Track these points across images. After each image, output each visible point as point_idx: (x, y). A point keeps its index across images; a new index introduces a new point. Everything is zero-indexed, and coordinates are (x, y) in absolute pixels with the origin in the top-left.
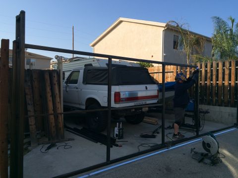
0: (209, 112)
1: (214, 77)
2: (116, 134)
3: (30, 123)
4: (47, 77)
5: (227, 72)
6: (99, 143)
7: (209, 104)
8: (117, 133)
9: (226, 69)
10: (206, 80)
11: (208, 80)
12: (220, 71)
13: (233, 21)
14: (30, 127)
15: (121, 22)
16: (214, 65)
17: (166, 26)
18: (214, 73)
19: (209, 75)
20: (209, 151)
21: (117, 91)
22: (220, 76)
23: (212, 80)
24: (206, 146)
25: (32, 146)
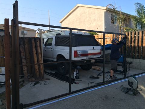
0: (132, 63)
1: (136, 41)
2: (75, 76)
4: (33, 42)
6: (65, 82)
7: (133, 58)
8: (76, 76)
9: (144, 36)
10: (131, 43)
11: (133, 43)
12: (140, 37)
14: (24, 71)
15: (78, 7)
16: (137, 33)
17: (107, 9)
18: (137, 38)
19: (133, 39)
20: (132, 87)
21: (76, 50)
22: (140, 40)
23: (135, 43)
24: (130, 83)
25: (25, 83)
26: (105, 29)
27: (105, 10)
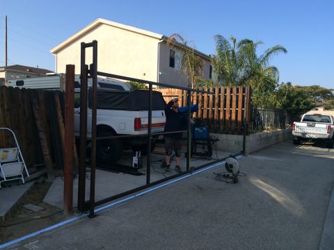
0: (218, 140)
1: (222, 104)
2: (135, 164)
3: (44, 153)
5: (234, 99)
7: (216, 132)
8: (137, 163)
9: (233, 96)
10: (214, 107)
11: (216, 106)
12: (228, 98)
13: (235, 42)
14: (45, 157)
15: (100, 24)
16: (222, 91)
17: (163, 37)
18: (222, 99)
19: (217, 101)
20: (231, 171)
21: (138, 117)
22: (228, 102)
23: (219, 107)
24: (229, 167)
25: (49, 178)
26: (160, 77)
27: (160, 40)
